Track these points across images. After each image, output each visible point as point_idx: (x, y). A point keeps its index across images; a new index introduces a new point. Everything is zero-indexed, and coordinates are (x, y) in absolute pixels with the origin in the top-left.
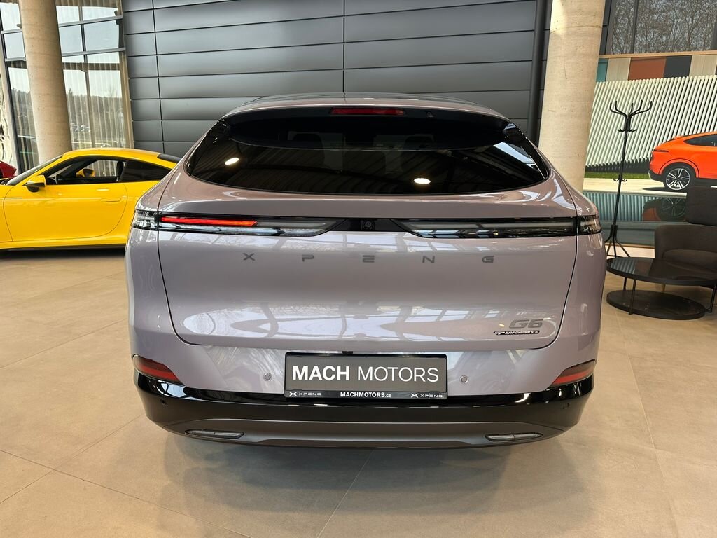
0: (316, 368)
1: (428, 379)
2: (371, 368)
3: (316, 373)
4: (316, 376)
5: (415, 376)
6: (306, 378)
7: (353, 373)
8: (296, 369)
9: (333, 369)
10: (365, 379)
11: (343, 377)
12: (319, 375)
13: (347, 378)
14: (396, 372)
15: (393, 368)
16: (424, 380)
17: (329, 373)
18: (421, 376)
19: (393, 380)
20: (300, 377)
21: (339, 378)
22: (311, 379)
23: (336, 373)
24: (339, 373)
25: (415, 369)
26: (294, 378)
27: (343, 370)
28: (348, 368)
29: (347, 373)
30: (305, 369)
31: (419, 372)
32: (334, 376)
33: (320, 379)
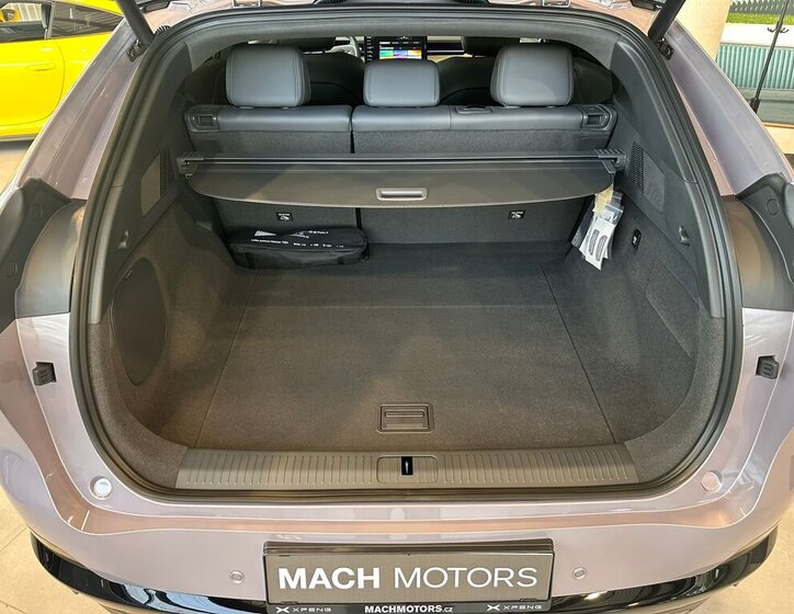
0: (319, 572)
1: (519, 583)
2: (418, 570)
3: (320, 579)
4: (320, 582)
5: (496, 579)
6: (303, 586)
7: (387, 578)
8: (283, 573)
9: (351, 573)
10: (408, 585)
11: (369, 584)
12: (325, 582)
13: (376, 585)
14: (463, 575)
15: (457, 570)
16: (510, 585)
17: (344, 578)
18: (506, 580)
19: (457, 585)
20: (293, 585)
21: (361, 585)
22: (312, 586)
23: (355, 578)
24: (362, 578)
25: (497, 570)
26: (283, 586)
27: (369, 572)
28: (376, 571)
29: (376, 578)
30: (301, 573)
31: (502, 574)
32: (351, 583)
33: (328, 586)
